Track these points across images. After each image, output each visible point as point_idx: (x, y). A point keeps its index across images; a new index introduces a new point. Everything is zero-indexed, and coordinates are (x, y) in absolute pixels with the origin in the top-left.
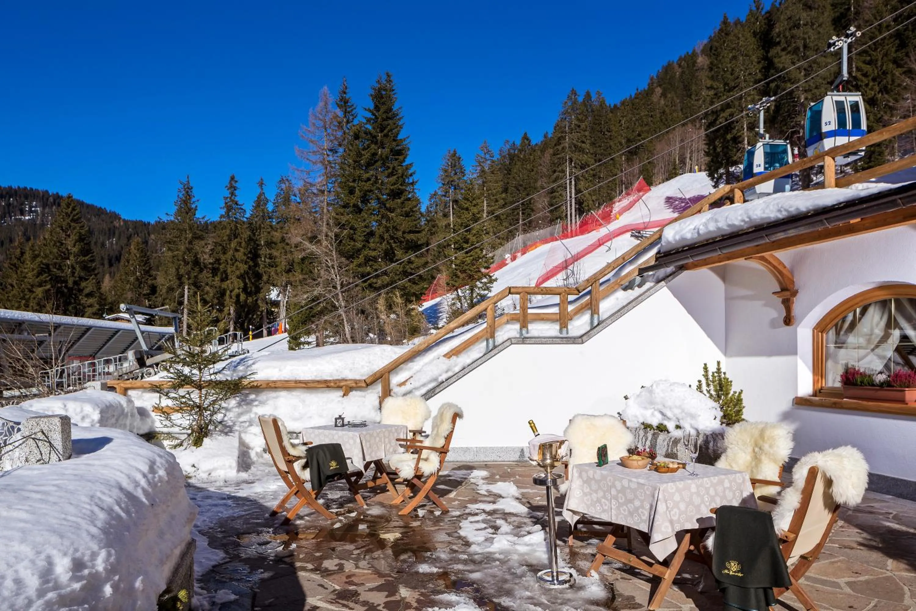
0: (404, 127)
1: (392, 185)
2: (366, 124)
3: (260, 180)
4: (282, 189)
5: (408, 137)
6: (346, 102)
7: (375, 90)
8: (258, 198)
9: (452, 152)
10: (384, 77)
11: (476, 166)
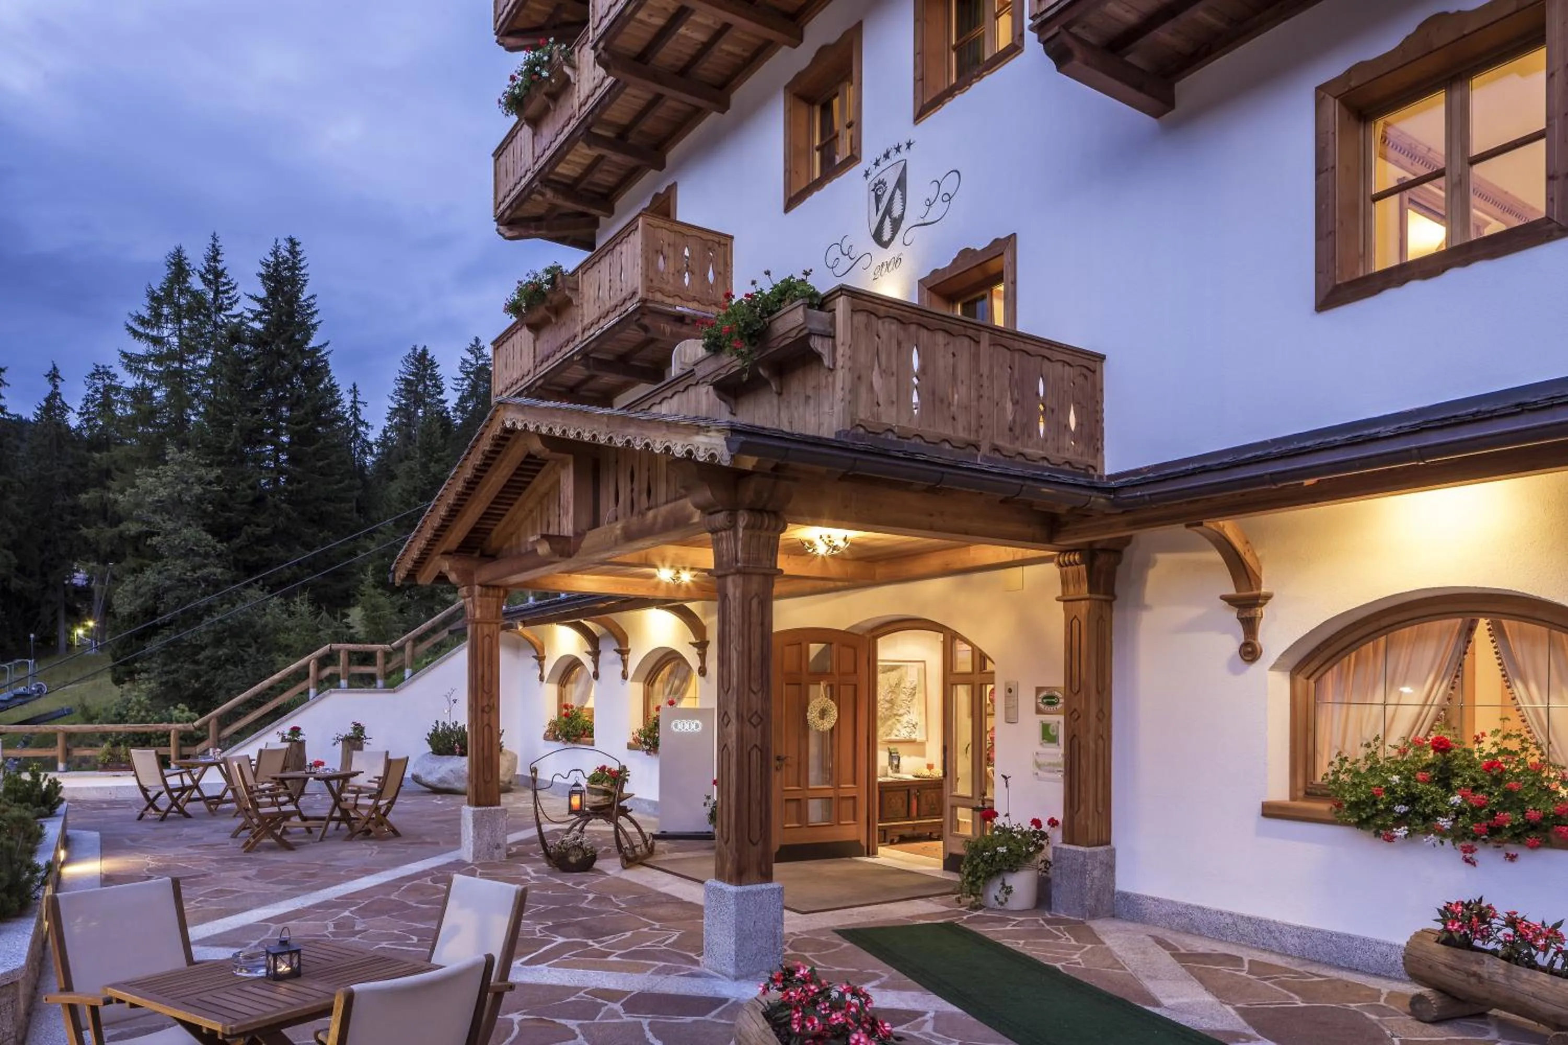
0: (319, 327)
1: (297, 424)
2: (253, 320)
3: (50, 367)
4: (97, 391)
5: (327, 344)
6: (218, 274)
7: (268, 266)
8: (47, 400)
9: (419, 350)
10: (284, 245)
11: (463, 379)
